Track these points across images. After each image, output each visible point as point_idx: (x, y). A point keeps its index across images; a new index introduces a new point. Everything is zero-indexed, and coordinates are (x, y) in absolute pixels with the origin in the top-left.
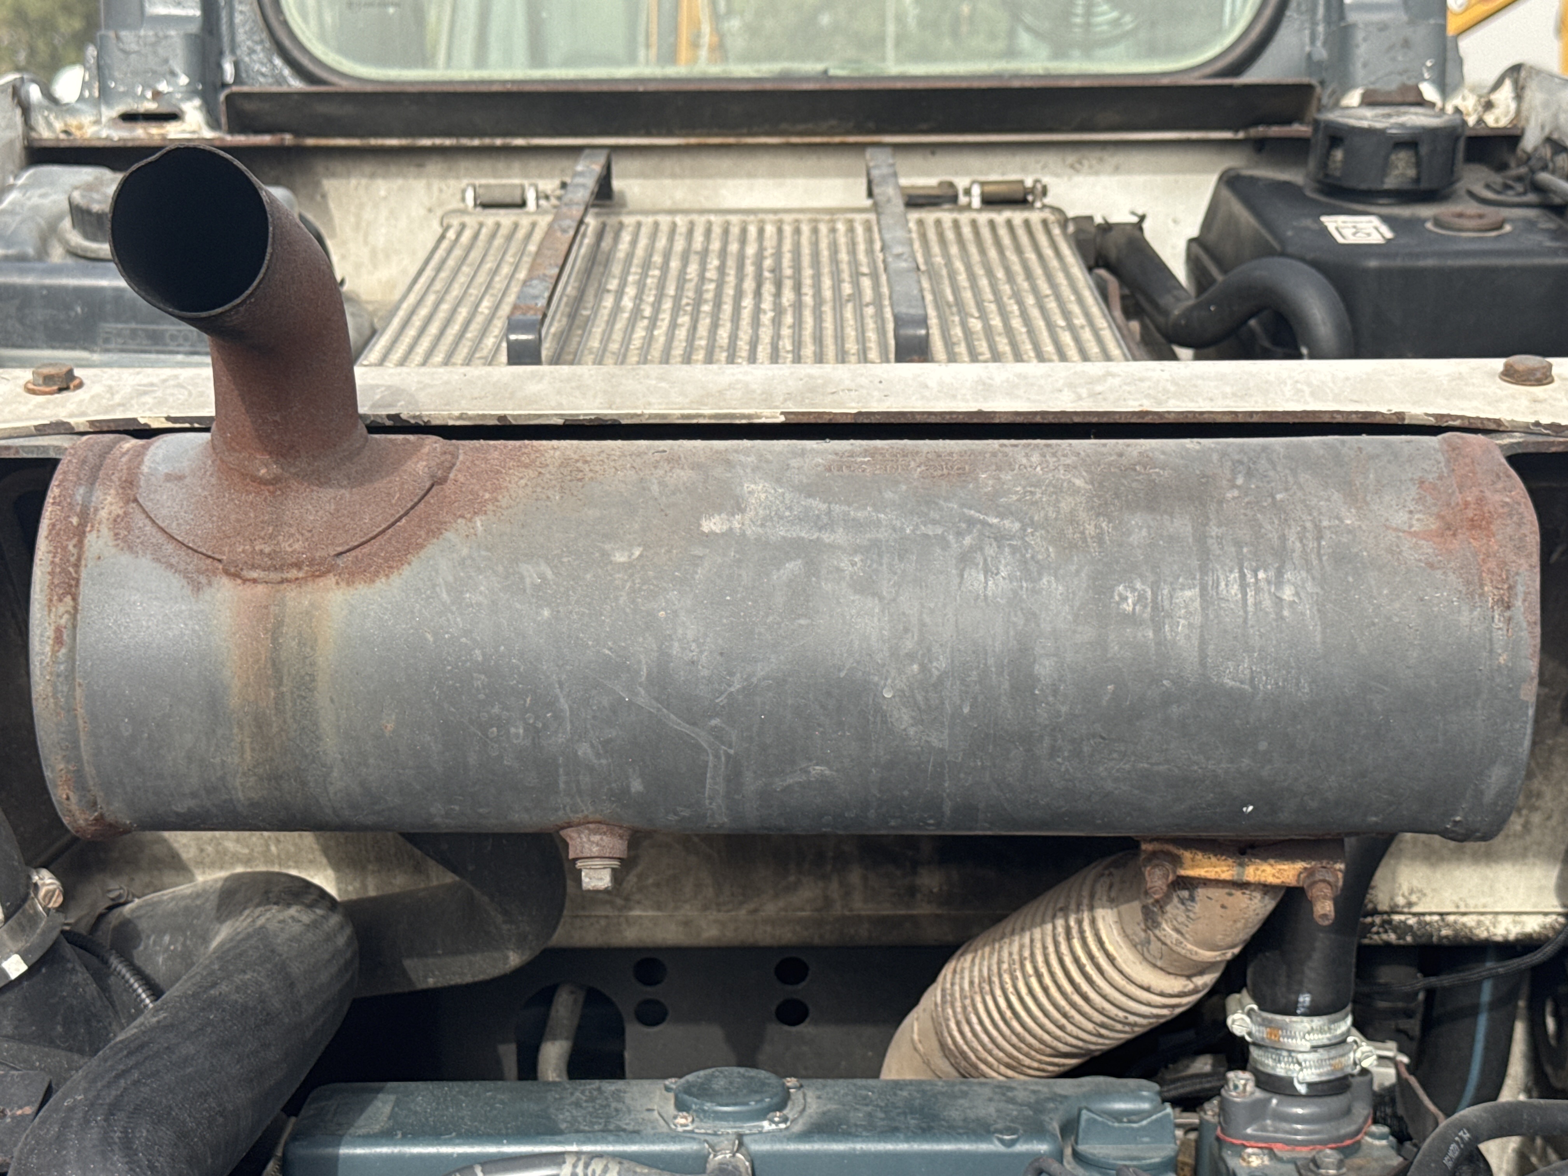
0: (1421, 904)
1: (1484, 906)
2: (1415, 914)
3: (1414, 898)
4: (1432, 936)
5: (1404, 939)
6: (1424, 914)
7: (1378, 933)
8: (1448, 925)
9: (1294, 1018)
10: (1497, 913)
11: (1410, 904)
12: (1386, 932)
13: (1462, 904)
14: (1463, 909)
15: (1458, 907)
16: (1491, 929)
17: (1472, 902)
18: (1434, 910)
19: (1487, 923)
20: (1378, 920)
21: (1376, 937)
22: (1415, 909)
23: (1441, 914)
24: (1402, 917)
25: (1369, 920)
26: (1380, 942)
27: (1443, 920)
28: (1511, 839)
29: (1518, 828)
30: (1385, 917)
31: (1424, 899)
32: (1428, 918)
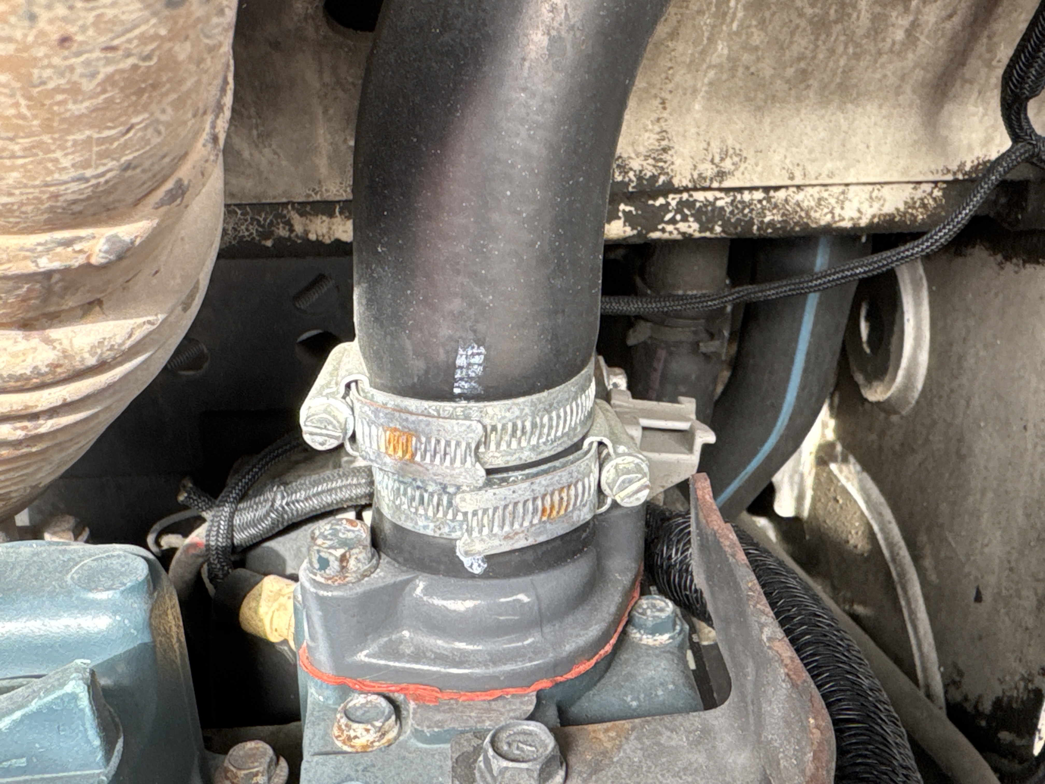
0: (738, 174)
1: (831, 175)
2: (727, 190)
3: (727, 165)
4: (751, 223)
5: (712, 230)
6: (740, 190)
7: (673, 221)
8: (776, 206)
9: (447, 406)
10: (847, 185)
11: (721, 175)
12: (685, 219)
13: (798, 173)
14: (797, 182)
15: (792, 178)
16: (837, 211)
17: (812, 169)
18: (757, 183)
19: (832, 201)
20: (673, 200)
21: (670, 228)
22: (728, 183)
23: (767, 189)
24: (710, 196)
25: (661, 201)
26: (676, 236)
27: (769, 199)
28: (884, 58)
29: (900, 35)
30: (685, 196)
31: (743, 166)
32: (747, 196)
